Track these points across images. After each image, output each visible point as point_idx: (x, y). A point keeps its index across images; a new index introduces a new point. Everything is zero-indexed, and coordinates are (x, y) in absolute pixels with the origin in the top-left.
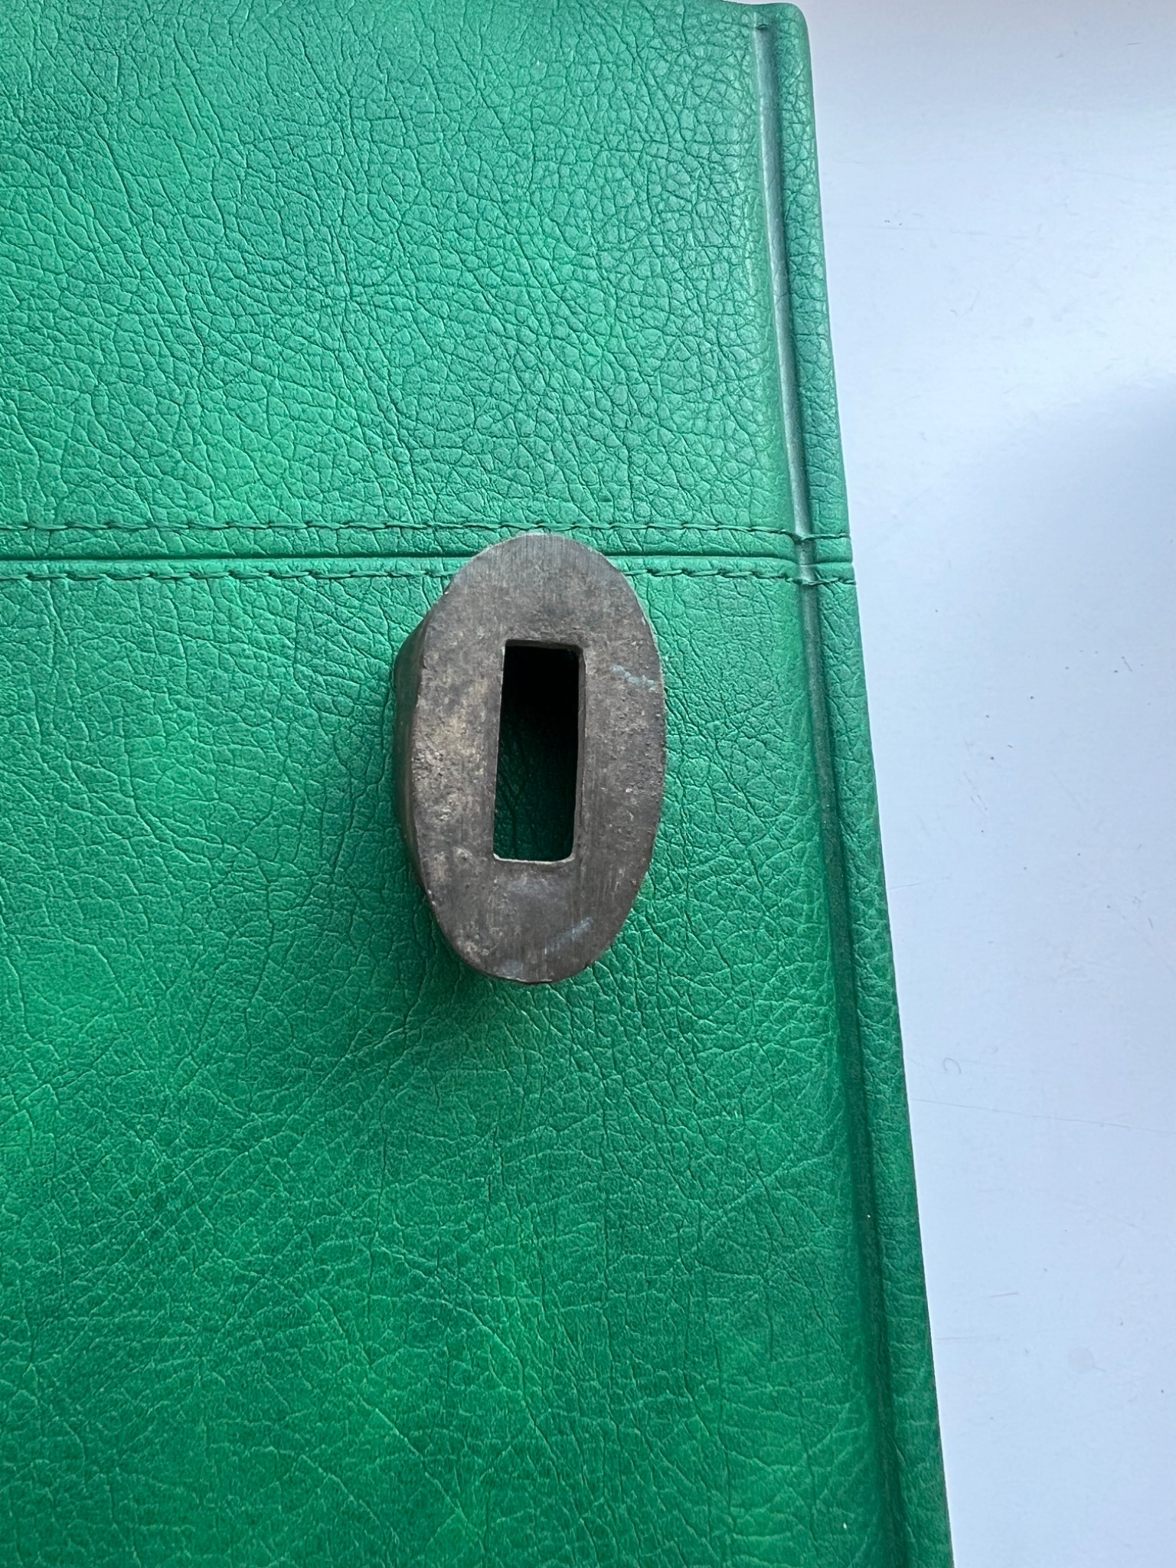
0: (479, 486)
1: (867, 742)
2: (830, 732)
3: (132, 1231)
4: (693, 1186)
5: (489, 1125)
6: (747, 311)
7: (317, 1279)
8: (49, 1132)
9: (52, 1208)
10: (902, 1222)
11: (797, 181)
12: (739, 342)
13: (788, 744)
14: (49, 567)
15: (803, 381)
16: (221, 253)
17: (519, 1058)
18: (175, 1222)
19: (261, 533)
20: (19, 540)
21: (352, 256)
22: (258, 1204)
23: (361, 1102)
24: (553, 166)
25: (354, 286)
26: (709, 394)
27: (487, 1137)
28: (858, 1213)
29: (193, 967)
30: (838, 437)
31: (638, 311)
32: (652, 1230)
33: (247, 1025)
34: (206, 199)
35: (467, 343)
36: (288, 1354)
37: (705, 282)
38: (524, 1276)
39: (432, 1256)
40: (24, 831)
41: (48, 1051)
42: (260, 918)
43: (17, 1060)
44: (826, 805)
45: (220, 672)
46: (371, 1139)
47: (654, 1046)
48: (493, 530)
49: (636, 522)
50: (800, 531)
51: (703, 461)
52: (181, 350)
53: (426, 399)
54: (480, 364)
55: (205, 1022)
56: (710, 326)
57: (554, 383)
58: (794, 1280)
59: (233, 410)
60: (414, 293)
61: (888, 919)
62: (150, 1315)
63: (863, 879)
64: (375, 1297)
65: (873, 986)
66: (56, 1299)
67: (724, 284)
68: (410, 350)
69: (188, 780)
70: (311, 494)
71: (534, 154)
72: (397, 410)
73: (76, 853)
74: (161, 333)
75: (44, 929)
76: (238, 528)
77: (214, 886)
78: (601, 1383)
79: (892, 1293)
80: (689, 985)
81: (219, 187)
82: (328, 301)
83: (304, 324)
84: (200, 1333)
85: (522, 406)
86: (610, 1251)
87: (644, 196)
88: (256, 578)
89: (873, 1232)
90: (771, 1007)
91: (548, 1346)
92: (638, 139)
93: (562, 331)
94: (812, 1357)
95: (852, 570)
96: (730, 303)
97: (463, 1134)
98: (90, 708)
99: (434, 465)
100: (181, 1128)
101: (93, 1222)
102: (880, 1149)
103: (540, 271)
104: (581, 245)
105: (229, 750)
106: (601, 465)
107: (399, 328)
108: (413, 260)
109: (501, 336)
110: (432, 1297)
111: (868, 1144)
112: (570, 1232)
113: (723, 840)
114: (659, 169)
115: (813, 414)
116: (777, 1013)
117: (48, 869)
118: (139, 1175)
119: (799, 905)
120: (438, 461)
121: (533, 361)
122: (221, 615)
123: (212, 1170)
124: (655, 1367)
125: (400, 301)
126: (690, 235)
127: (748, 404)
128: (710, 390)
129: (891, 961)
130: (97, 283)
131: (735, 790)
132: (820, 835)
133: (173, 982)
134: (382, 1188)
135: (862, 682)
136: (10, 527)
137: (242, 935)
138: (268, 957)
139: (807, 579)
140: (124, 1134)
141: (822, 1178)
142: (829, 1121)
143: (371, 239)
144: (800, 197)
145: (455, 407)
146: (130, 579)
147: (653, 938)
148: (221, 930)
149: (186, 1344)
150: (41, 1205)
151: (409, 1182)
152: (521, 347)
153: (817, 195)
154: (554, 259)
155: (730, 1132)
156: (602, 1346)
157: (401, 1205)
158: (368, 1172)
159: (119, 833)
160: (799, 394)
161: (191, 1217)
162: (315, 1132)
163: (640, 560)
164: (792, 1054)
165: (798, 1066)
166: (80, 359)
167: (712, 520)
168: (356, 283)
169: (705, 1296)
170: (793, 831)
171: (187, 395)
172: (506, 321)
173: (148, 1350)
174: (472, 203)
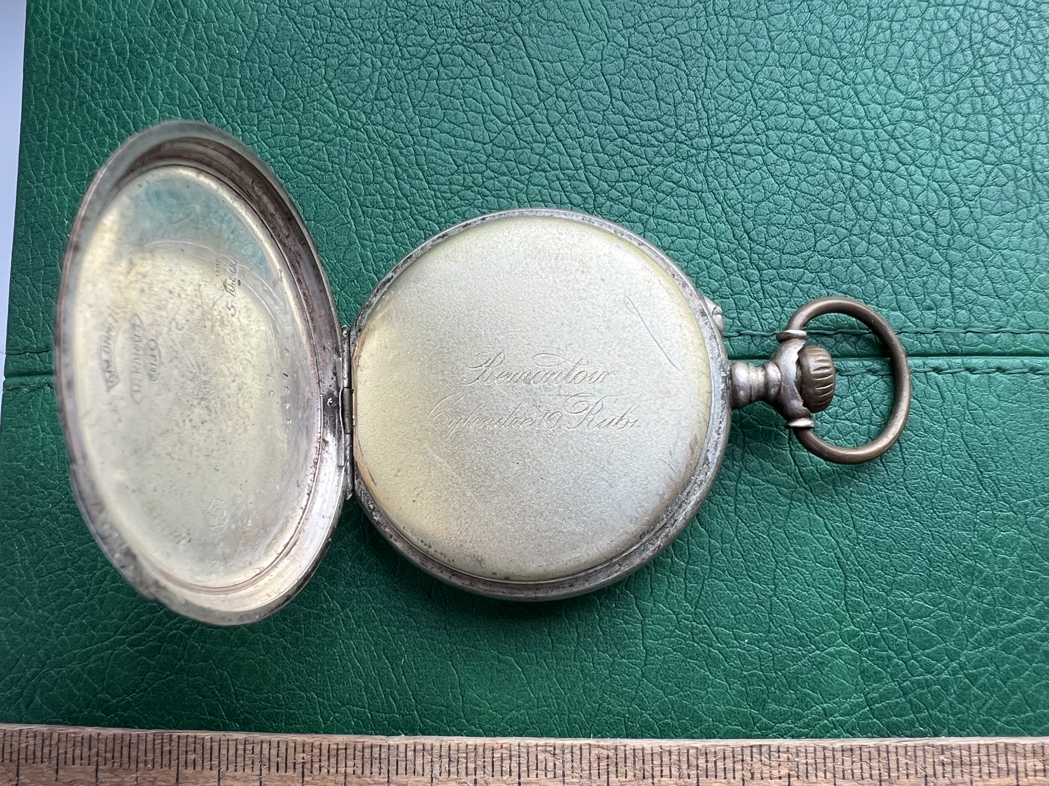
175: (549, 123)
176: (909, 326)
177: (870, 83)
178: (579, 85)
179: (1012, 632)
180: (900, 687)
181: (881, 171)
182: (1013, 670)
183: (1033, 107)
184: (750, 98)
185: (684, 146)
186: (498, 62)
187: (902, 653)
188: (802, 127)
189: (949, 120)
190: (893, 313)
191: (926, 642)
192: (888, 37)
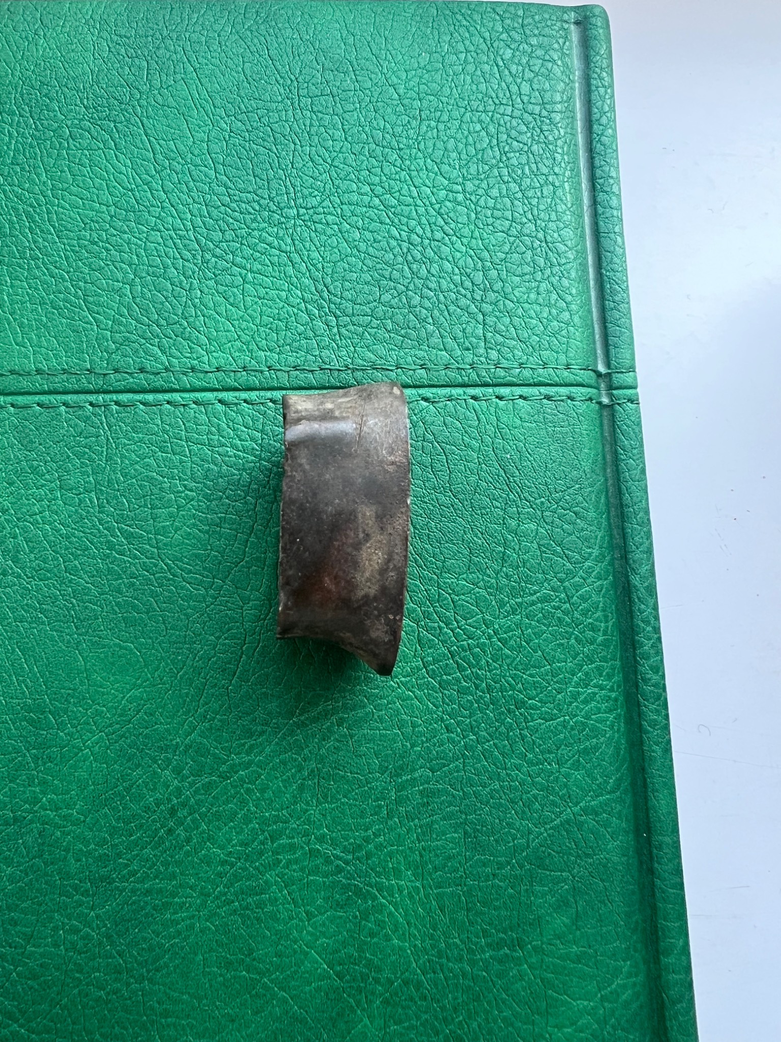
0: (383, 341)
1: (647, 512)
2: (621, 506)
3: (156, 829)
4: (523, 812)
5: (387, 767)
6: (565, 218)
7: (274, 865)
8: (103, 763)
9: (105, 813)
10: (667, 840)
11: (601, 127)
12: (560, 239)
13: (592, 514)
14: (103, 398)
15: (604, 264)
16: (213, 190)
17: (407, 723)
18: (183, 824)
19: (239, 375)
20: (84, 381)
21: (299, 189)
22: (236, 814)
23: (303, 750)
24: (433, 124)
25: (300, 209)
26: (539, 275)
27: (385, 775)
28: (637, 832)
29: (194, 659)
30: (628, 303)
31: (490, 221)
32: (496, 841)
33: (229, 697)
34: (204, 154)
35: (374, 245)
36: (255, 912)
37: (536, 200)
38: (410, 868)
39: (349, 852)
40: (88, 569)
41: (102, 712)
42: (238, 627)
43: (83, 717)
44: (617, 555)
45: (212, 466)
46: (309, 775)
47: (497, 718)
48: (391, 370)
49: (488, 364)
50: (601, 368)
51: (534, 322)
52: (187, 255)
53: (347, 283)
54: (383, 259)
55: (202, 695)
56: (539, 229)
57: (433, 271)
58: (593, 877)
59: (221, 293)
60: (339, 212)
61: (660, 633)
62: (167, 884)
63: (643, 606)
64: (312, 878)
65: (650, 679)
66: (108, 871)
67: (549, 200)
68: (336, 251)
69: (191, 537)
70: (271, 348)
71: (421, 116)
72: (328, 291)
73: (120, 584)
74: (174, 244)
75: (100, 633)
76: (224, 371)
77: (208, 606)
78: (461, 941)
79: (660, 888)
80: (522, 677)
81: (212, 146)
82: (283, 220)
83: (267, 235)
84: (198, 897)
85: (412, 287)
86: (468, 853)
87: (495, 142)
88: (236, 404)
89: (647, 845)
90: (578, 693)
91: (425, 915)
92: (491, 103)
93: (439, 235)
94: (604, 929)
95: (637, 394)
96: (553, 213)
97: (369, 773)
98: (129, 490)
99: (351, 327)
100: (187, 764)
101: (131, 822)
102: (653, 790)
103: (424, 195)
104: (451, 177)
105: (218, 517)
106: (464, 326)
107: (330, 236)
108: (339, 191)
109: (397, 240)
110: (349, 879)
111: (645, 785)
112: (441, 839)
113: (546, 579)
114: (505, 123)
115: (611, 287)
116: (582, 697)
117: (103, 594)
118: (160, 793)
119: (598, 623)
120: (355, 325)
121: (419, 256)
122: (213, 429)
123: (206, 791)
124: (498, 931)
125: (330, 218)
126: (527, 167)
127: (565, 282)
128: (540, 273)
129: (662, 660)
130: (134, 212)
131: (554, 545)
132: (614, 576)
133: (182, 669)
134: (317, 806)
135: (643, 471)
136: (78, 372)
137: (226, 639)
138: (242, 653)
139: (605, 400)
140: (151, 767)
141: (612, 809)
142: (618, 770)
143: (311, 177)
144: (603, 139)
145: (367, 288)
146: (155, 406)
147: (498, 645)
148: (213, 635)
149: (190, 904)
150: (98, 811)
151: (334, 803)
152: (411, 247)
153: (614, 136)
154: (434, 187)
155: (549, 776)
156: (461, 916)
157: (329, 818)
158: (307, 796)
159: (148, 571)
160: (601, 274)
161: (193, 821)
162: (273, 769)
163: (490, 390)
164: (592, 724)
165: (596, 733)
166: (122, 262)
167: (541, 362)
168: (301, 207)
169: (532, 885)
170: (594, 573)
171: (191, 283)
172: (401, 230)
173: (166, 905)
174: (379, 150)
175: (164, 191)
176: (453, 363)
177: (421, 169)
178: (189, 161)
179: (533, 603)
180: (449, 651)
181: (430, 240)
182: (534, 634)
183: (545, 192)
184: (329, 178)
185: (275, 215)
186: (120, 138)
187: (450, 624)
188: (369, 203)
189: (482, 203)
190: (440, 352)
191: (467, 613)
192: (435, 135)
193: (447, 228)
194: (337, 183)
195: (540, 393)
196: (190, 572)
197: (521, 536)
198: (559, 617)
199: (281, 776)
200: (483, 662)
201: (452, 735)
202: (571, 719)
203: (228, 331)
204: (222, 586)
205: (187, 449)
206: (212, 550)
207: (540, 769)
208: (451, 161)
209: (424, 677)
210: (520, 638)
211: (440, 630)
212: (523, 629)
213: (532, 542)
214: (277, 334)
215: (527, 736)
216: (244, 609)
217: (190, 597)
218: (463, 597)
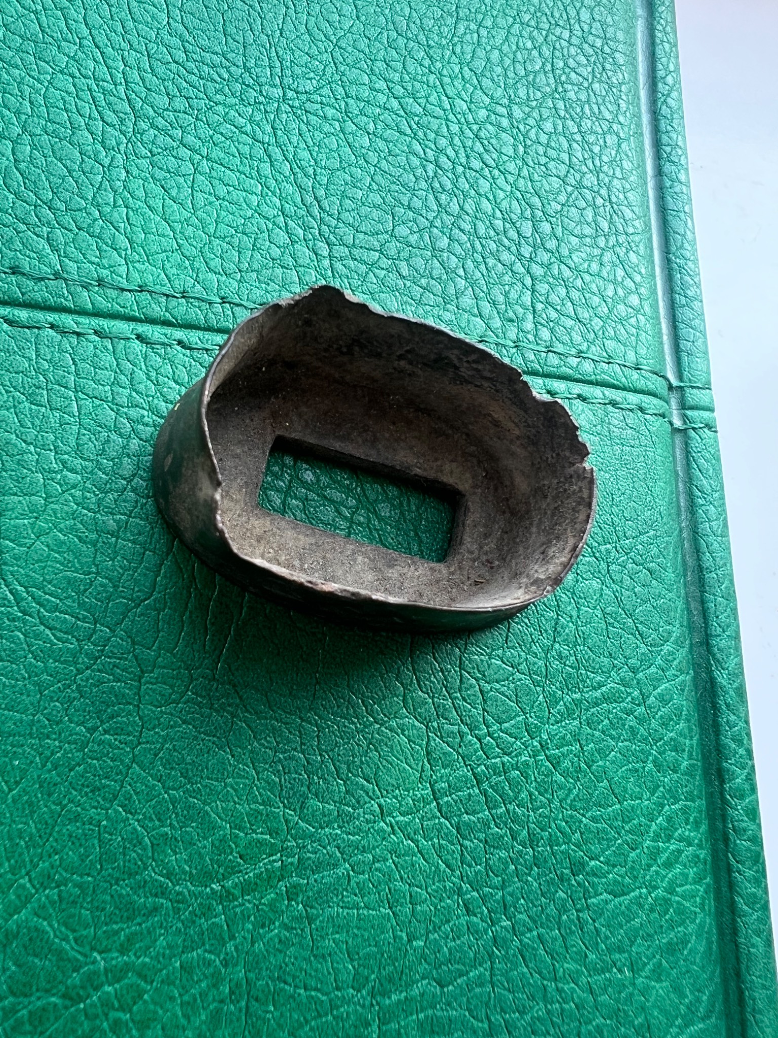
0: (394, 290)
1: (732, 582)
2: (700, 569)
5: (367, 978)
6: (631, 179)
11: (666, 88)
12: (626, 202)
13: (670, 575)
15: (673, 249)
16: (162, 38)
17: (404, 896)
19: (174, 302)
21: (288, 65)
23: (224, 945)
25: (288, 91)
26: (601, 242)
29: (44, 766)
30: (701, 301)
33: (100, 841)
35: (390, 158)
37: (598, 148)
42: (129, 713)
44: (698, 639)
45: (114, 436)
46: (232, 992)
47: (544, 890)
49: (538, 344)
50: (672, 378)
51: (597, 299)
52: (111, 117)
53: (348, 201)
54: (401, 180)
55: (50, 835)
56: (602, 185)
57: (467, 207)
59: (159, 181)
60: (343, 107)
63: (733, 718)
65: (745, 830)
67: (614, 152)
68: (336, 155)
69: (65, 548)
70: (228, 271)
71: (458, 13)
72: (320, 207)
74: (93, 98)
76: (150, 292)
77: (80, 672)
82: (261, 99)
83: (237, 115)
85: (438, 223)
87: (548, 67)
88: (163, 344)
90: (658, 849)
92: (545, 20)
93: (476, 164)
95: (715, 420)
96: (618, 169)
97: (338, 988)
99: (352, 264)
103: (458, 110)
104: (495, 95)
105: (115, 521)
106: (507, 287)
107: (328, 135)
108: (344, 79)
109: (421, 158)
116: (664, 857)
119: (681, 739)
120: (356, 259)
121: (449, 185)
122: (123, 377)
125: (330, 112)
126: (587, 106)
127: (634, 257)
128: (603, 238)
130: (34, 41)
131: (625, 616)
132: (695, 670)
133: (17, 783)
135: (726, 525)
137: (106, 732)
138: (133, 760)
139: (678, 423)
142: (710, 979)
143: (307, 53)
144: (668, 101)
145: (375, 214)
148: (82, 724)
152: (439, 171)
153: (680, 102)
154: (471, 102)
155: (620, 992)
160: (669, 261)
162: (168, 981)
163: (540, 381)
164: (678, 902)
167: (605, 354)
168: (289, 88)
170: (675, 663)
172: (427, 147)
174: (401, 42)
193: (488, 157)
194: (342, 69)
195: (604, 395)
196: (56, 608)
197: (580, 597)
198: (631, 727)
199: (181, 995)
200: (524, 795)
201: (475, 918)
202: (650, 893)
203: (164, 236)
204: (109, 639)
205: (74, 403)
206: (98, 573)
207: (606, 979)
208: (495, 76)
209: (434, 817)
210: (578, 757)
211: (462, 737)
212: (584, 743)
213: (595, 608)
214: (240, 252)
215: (587, 922)
216: (143, 680)
217: (50, 653)
218: (498, 686)
